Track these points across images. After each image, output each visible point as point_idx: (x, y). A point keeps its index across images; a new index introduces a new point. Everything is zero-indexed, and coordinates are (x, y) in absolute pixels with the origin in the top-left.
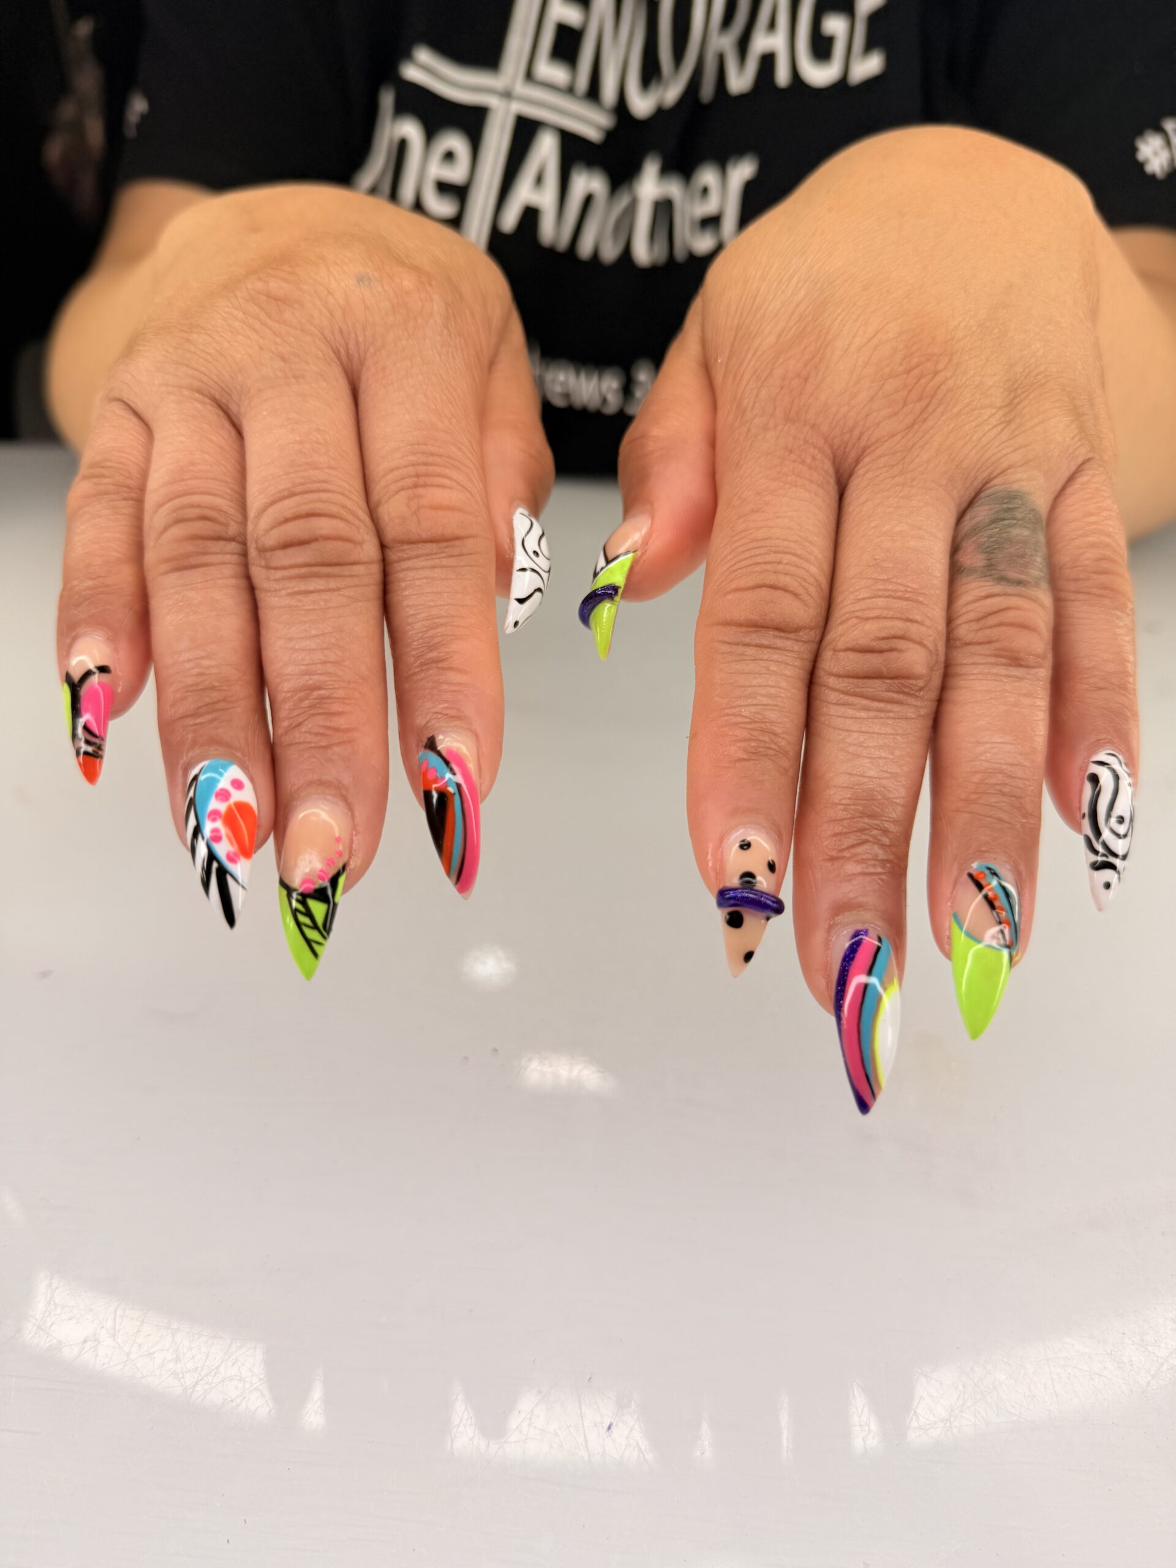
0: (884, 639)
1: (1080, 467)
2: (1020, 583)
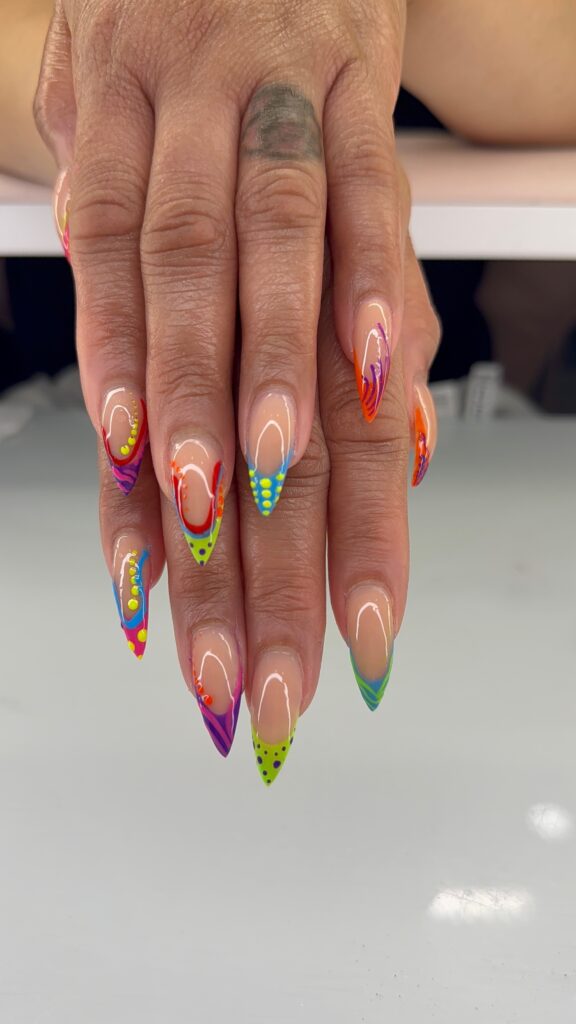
0: (177, 216)
1: (346, 65)
2: (292, 157)
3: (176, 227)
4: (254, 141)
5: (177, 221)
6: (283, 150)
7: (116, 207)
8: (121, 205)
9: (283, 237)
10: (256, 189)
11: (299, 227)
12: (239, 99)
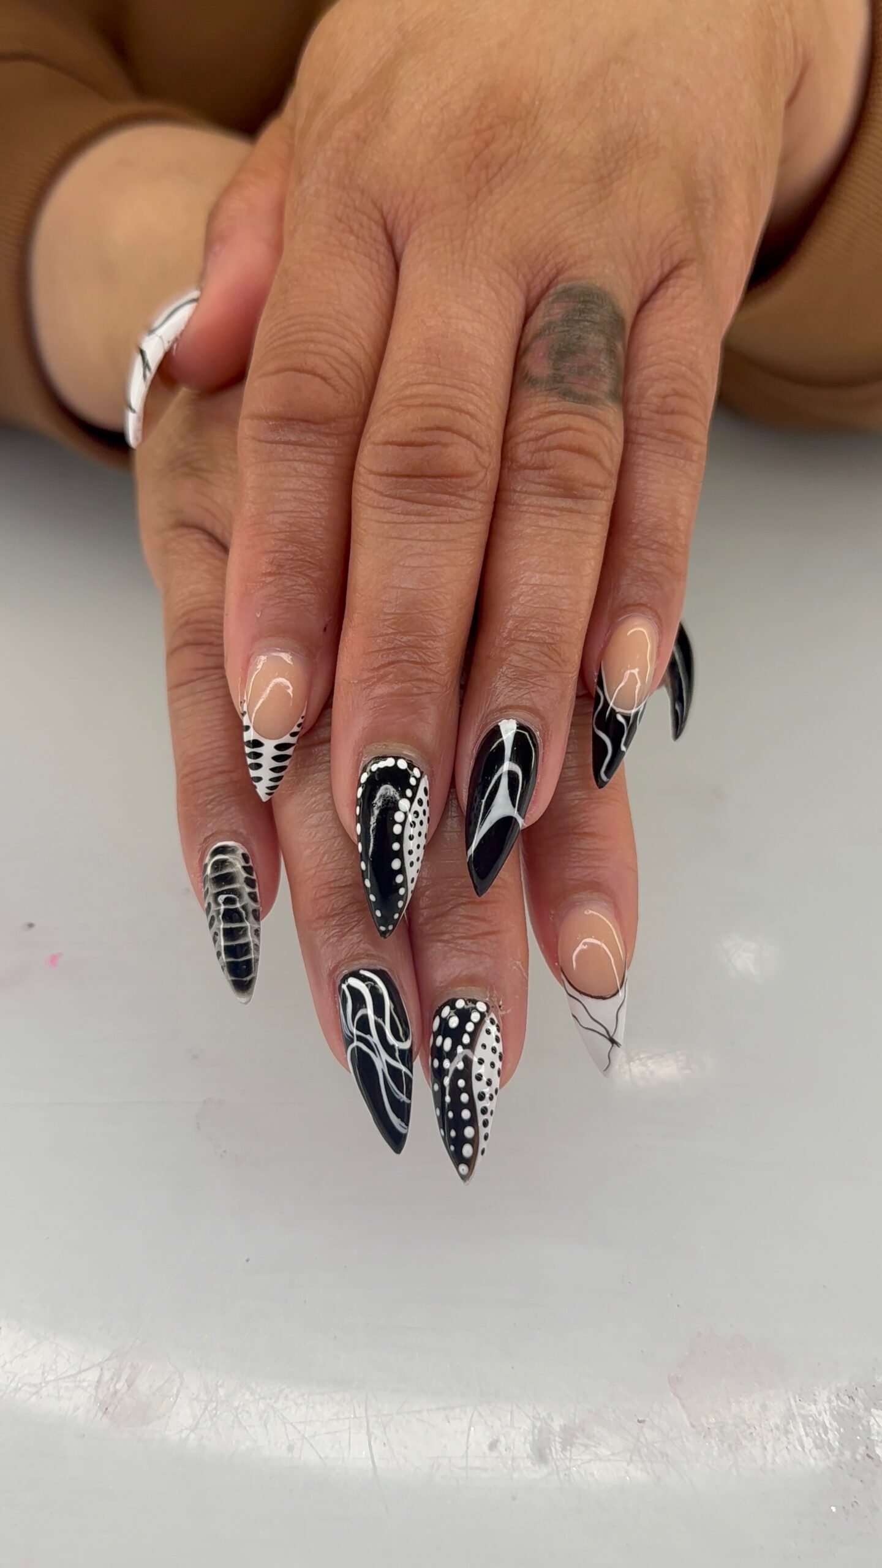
0: (427, 429)
1: (676, 268)
2: (588, 400)
3: (422, 445)
4: (539, 366)
5: (426, 437)
6: (579, 389)
7: (317, 380)
8: (324, 379)
9: (557, 509)
10: (532, 434)
11: (584, 498)
12: (529, 291)
